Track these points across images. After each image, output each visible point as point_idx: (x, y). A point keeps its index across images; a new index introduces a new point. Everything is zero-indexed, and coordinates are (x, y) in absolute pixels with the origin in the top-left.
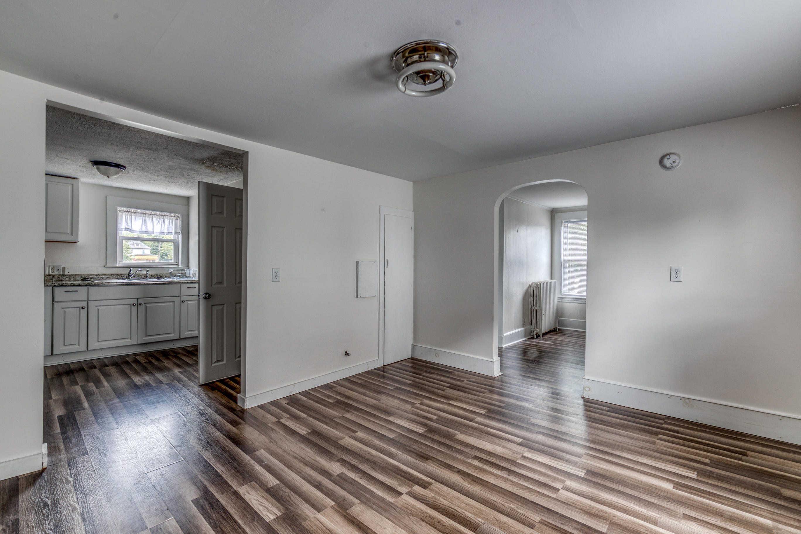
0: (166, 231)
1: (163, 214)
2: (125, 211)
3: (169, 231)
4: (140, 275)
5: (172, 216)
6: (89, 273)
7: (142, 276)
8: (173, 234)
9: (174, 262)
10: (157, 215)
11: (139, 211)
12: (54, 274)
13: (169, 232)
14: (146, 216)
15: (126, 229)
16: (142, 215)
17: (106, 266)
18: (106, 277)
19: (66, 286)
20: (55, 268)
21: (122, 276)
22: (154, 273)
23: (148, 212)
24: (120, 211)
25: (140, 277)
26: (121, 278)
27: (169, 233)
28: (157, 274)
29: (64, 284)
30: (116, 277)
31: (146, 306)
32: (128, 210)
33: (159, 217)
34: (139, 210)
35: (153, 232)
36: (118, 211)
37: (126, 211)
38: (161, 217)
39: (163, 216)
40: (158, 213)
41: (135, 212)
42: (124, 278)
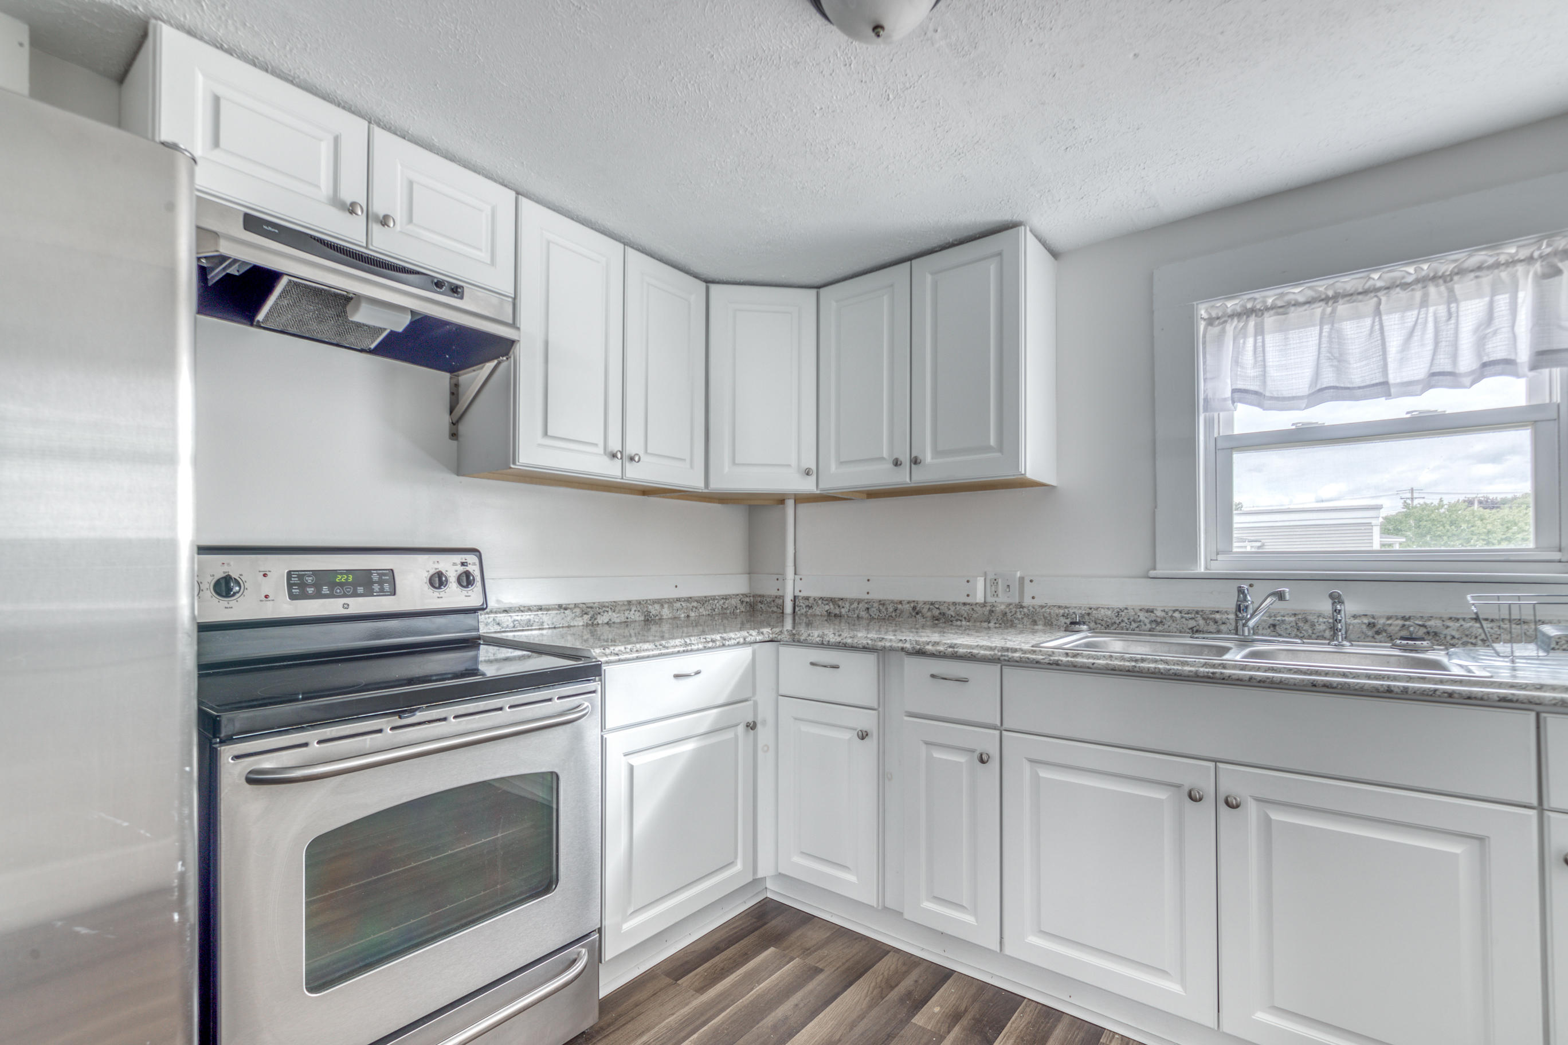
0: (1467, 362)
1: (1444, 265)
2: (1232, 316)
3: (1485, 359)
4: (1306, 621)
5: (1512, 262)
6: (1094, 603)
7: (1313, 625)
8: (1525, 369)
9: (1537, 548)
10: (1405, 286)
11: (1297, 292)
12: (998, 600)
13: (1485, 365)
14: (1342, 308)
15: (1240, 394)
16: (1318, 309)
17: (1152, 573)
18: (1151, 622)
19: (932, 655)
20: (1000, 581)
21: (1216, 622)
22: (1391, 612)
23: (1348, 282)
24: (1211, 321)
25: (1306, 627)
26: (1212, 627)
27: (1487, 367)
28: (1404, 618)
29: (929, 647)
30: (1192, 624)
31: (1268, 822)
32: (1249, 305)
33: (1418, 295)
34: (1297, 290)
35: (1386, 383)
36: (1202, 325)
37: (1239, 309)
38: (1432, 289)
39: (1446, 279)
40: (1411, 269)
41: (1279, 303)
42: (1223, 627)
